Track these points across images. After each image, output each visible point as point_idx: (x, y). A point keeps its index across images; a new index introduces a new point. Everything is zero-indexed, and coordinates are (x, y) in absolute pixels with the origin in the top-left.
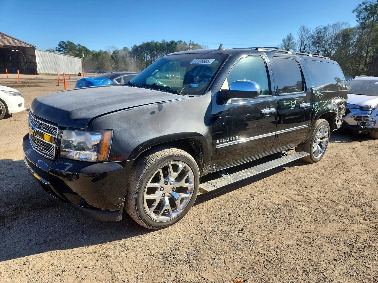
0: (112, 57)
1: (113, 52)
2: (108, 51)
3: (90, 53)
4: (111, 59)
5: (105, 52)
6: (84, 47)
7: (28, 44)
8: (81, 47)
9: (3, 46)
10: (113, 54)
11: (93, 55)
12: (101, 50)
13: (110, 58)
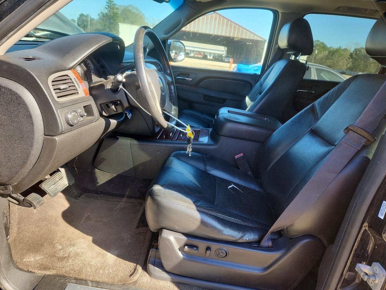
0: (351, 55)
1: (354, 50)
2: (348, 49)
3: (326, 50)
4: (348, 58)
5: (345, 50)
6: (323, 43)
7: (261, 38)
8: (319, 43)
9: (241, 39)
10: (353, 51)
11: (329, 52)
12: (340, 47)
13: (348, 56)
